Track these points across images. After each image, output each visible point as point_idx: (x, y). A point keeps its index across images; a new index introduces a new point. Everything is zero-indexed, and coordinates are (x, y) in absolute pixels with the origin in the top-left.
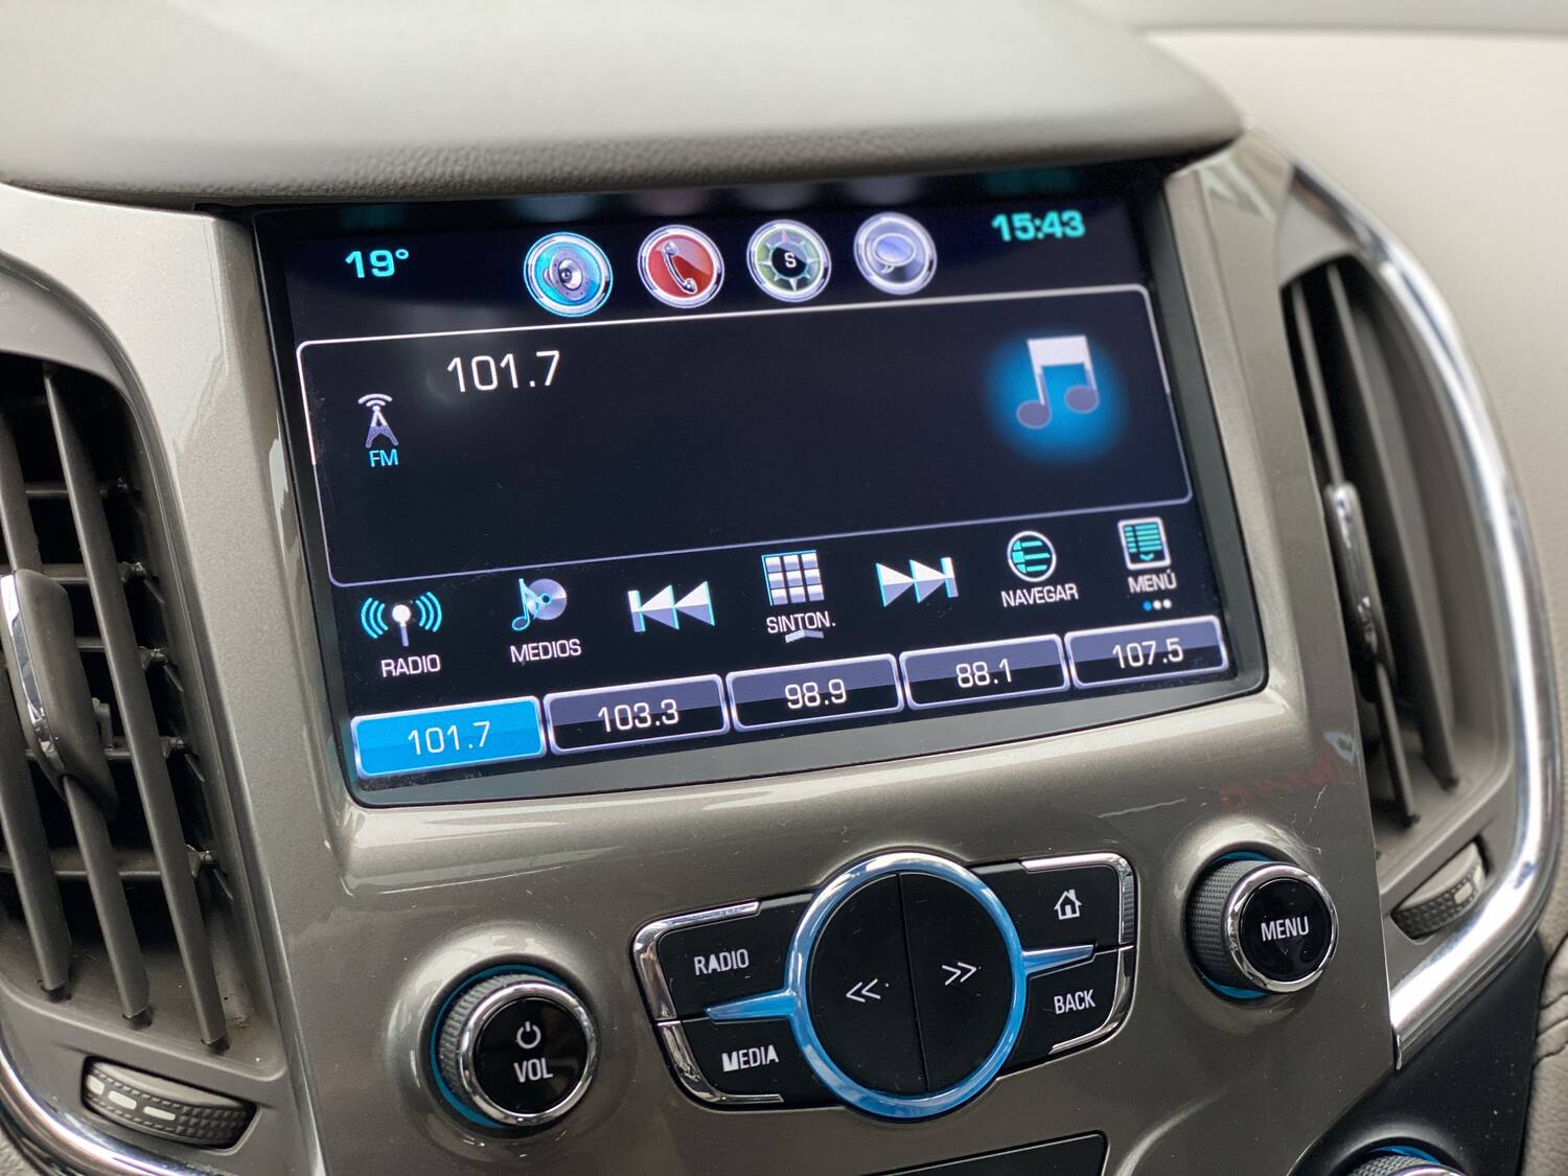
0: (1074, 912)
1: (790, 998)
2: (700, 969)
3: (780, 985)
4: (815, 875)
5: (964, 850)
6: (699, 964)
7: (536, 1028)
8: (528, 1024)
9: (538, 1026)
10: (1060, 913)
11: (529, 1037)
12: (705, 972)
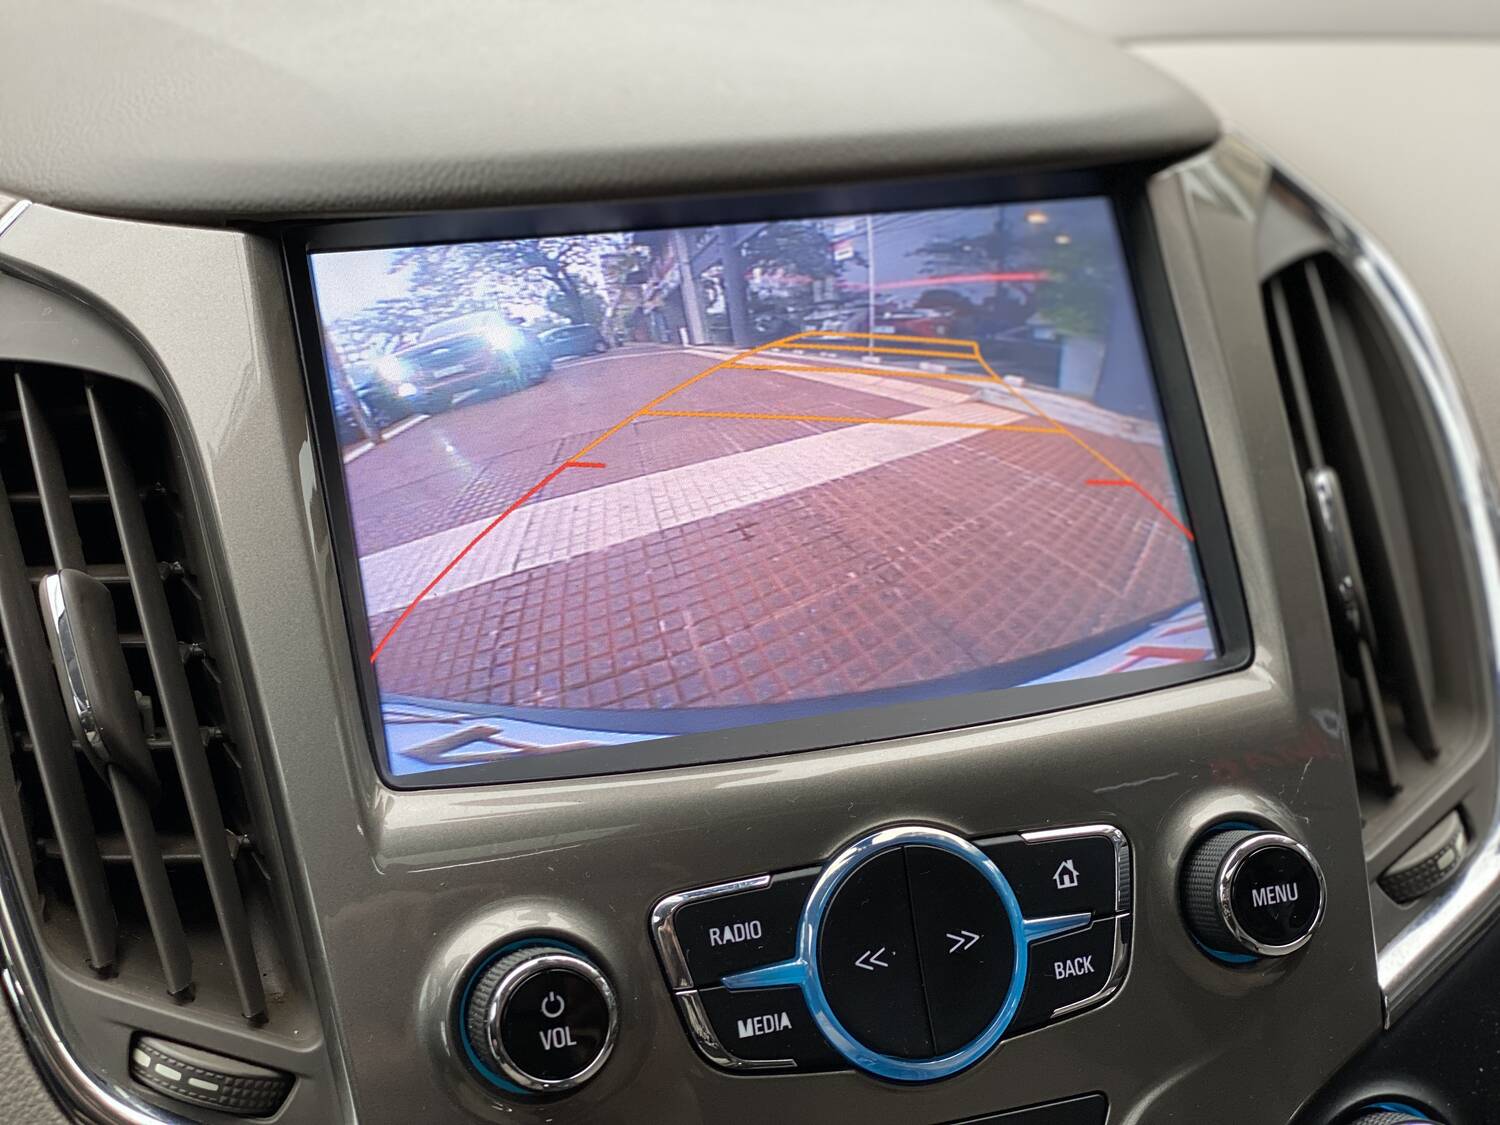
0: (1072, 881)
1: (801, 967)
2: (715, 939)
3: (792, 954)
4: (825, 849)
5: (963, 823)
6: (714, 935)
7: (559, 998)
8: (552, 994)
9: (560, 995)
10: (1058, 880)
11: (553, 1006)
12: (720, 943)
